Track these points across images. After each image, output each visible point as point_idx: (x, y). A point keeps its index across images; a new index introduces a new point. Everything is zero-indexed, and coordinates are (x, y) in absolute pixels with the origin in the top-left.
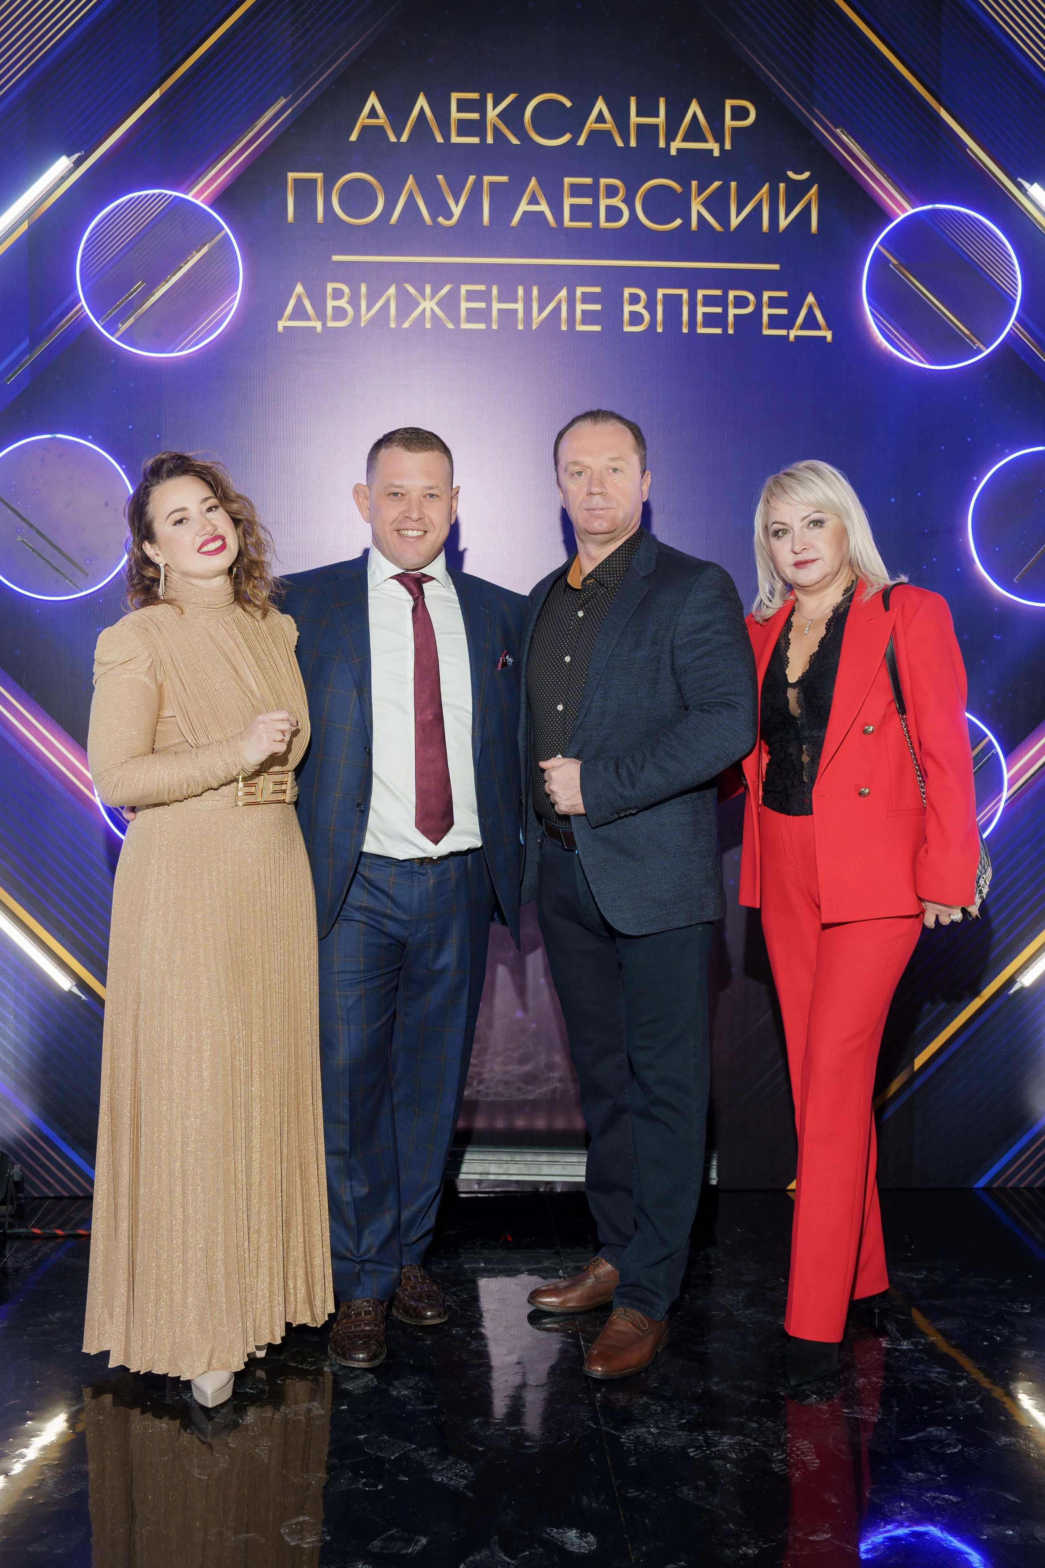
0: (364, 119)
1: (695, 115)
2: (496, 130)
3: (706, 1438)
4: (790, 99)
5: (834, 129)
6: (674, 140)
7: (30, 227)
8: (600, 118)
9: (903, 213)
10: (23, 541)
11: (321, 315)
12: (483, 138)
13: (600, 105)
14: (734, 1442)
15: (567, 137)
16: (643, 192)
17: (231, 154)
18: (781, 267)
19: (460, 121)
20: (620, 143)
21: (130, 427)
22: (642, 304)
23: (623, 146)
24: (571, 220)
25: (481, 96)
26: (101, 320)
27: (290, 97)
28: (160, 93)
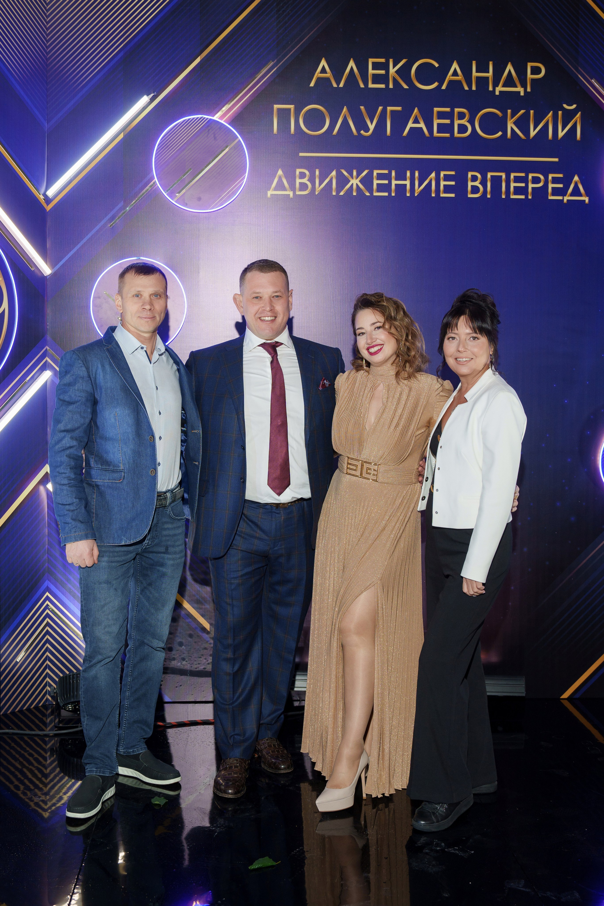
0: (318, 74)
1: (510, 71)
2: (394, 80)
4: (565, 62)
5: (590, 80)
6: (498, 86)
7: (125, 137)
8: (455, 73)
12: (387, 85)
13: (455, 66)
15: (436, 84)
16: (480, 116)
18: (558, 160)
19: (374, 75)
20: (466, 88)
22: (479, 181)
23: (468, 89)
24: (438, 132)
25: (386, 61)
26: (167, 191)
27: (276, 61)
28: (200, 58)
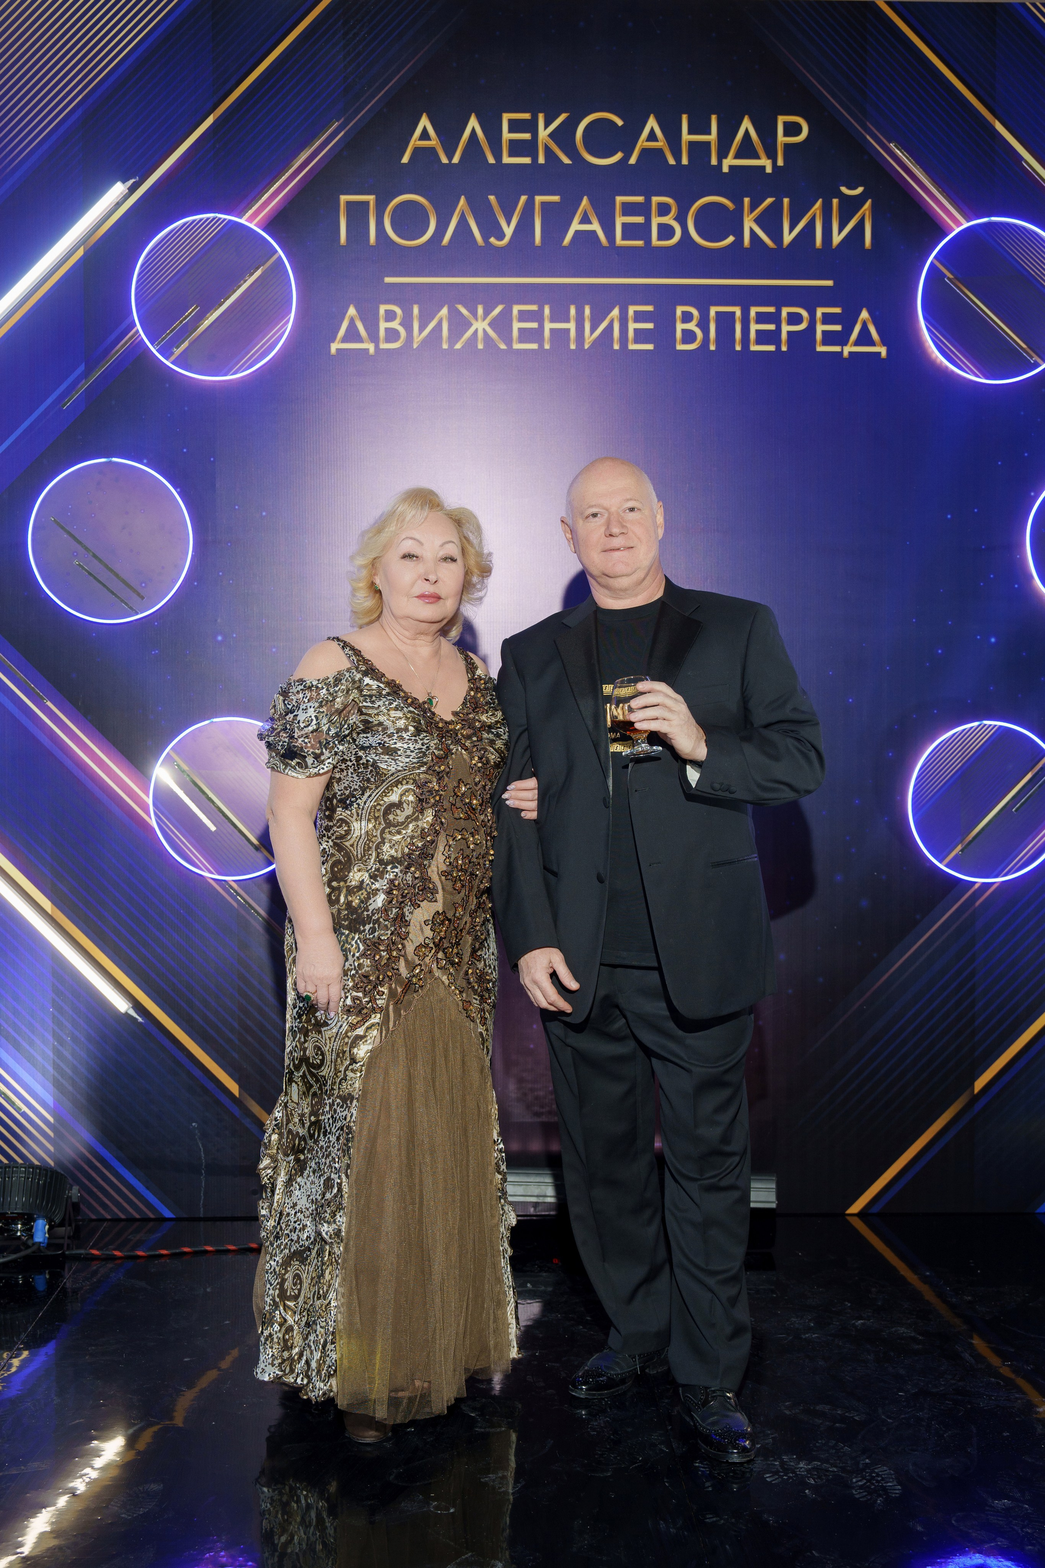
0: (415, 141)
1: (747, 132)
2: (547, 149)
3: (783, 1463)
4: (843, 115)
5: (889, 144)
6: (726, 157)
7: (85, 253)
8: (652, 137)
9: (958, 227)
10: (79, 565)
11: (374, 337)
12: (535, 158)
13: (652, 123)
14: (812, 1468)
15: (619, 156)
16: (695, 210)
17: (284, 178)
18: (834, 283)
19: (512, 142)
20: (672, 161)
21: (185, 450)
22: (695, 322)
23: (676, 164)
24: (624, 238)
25: (532, 116)
26: (156, 345)
27: (342, 120)
28: (214, 117)
